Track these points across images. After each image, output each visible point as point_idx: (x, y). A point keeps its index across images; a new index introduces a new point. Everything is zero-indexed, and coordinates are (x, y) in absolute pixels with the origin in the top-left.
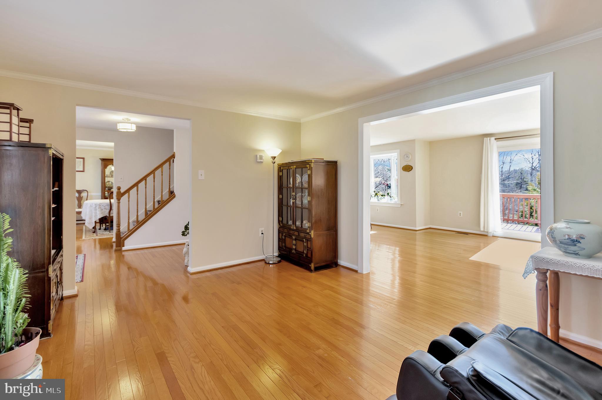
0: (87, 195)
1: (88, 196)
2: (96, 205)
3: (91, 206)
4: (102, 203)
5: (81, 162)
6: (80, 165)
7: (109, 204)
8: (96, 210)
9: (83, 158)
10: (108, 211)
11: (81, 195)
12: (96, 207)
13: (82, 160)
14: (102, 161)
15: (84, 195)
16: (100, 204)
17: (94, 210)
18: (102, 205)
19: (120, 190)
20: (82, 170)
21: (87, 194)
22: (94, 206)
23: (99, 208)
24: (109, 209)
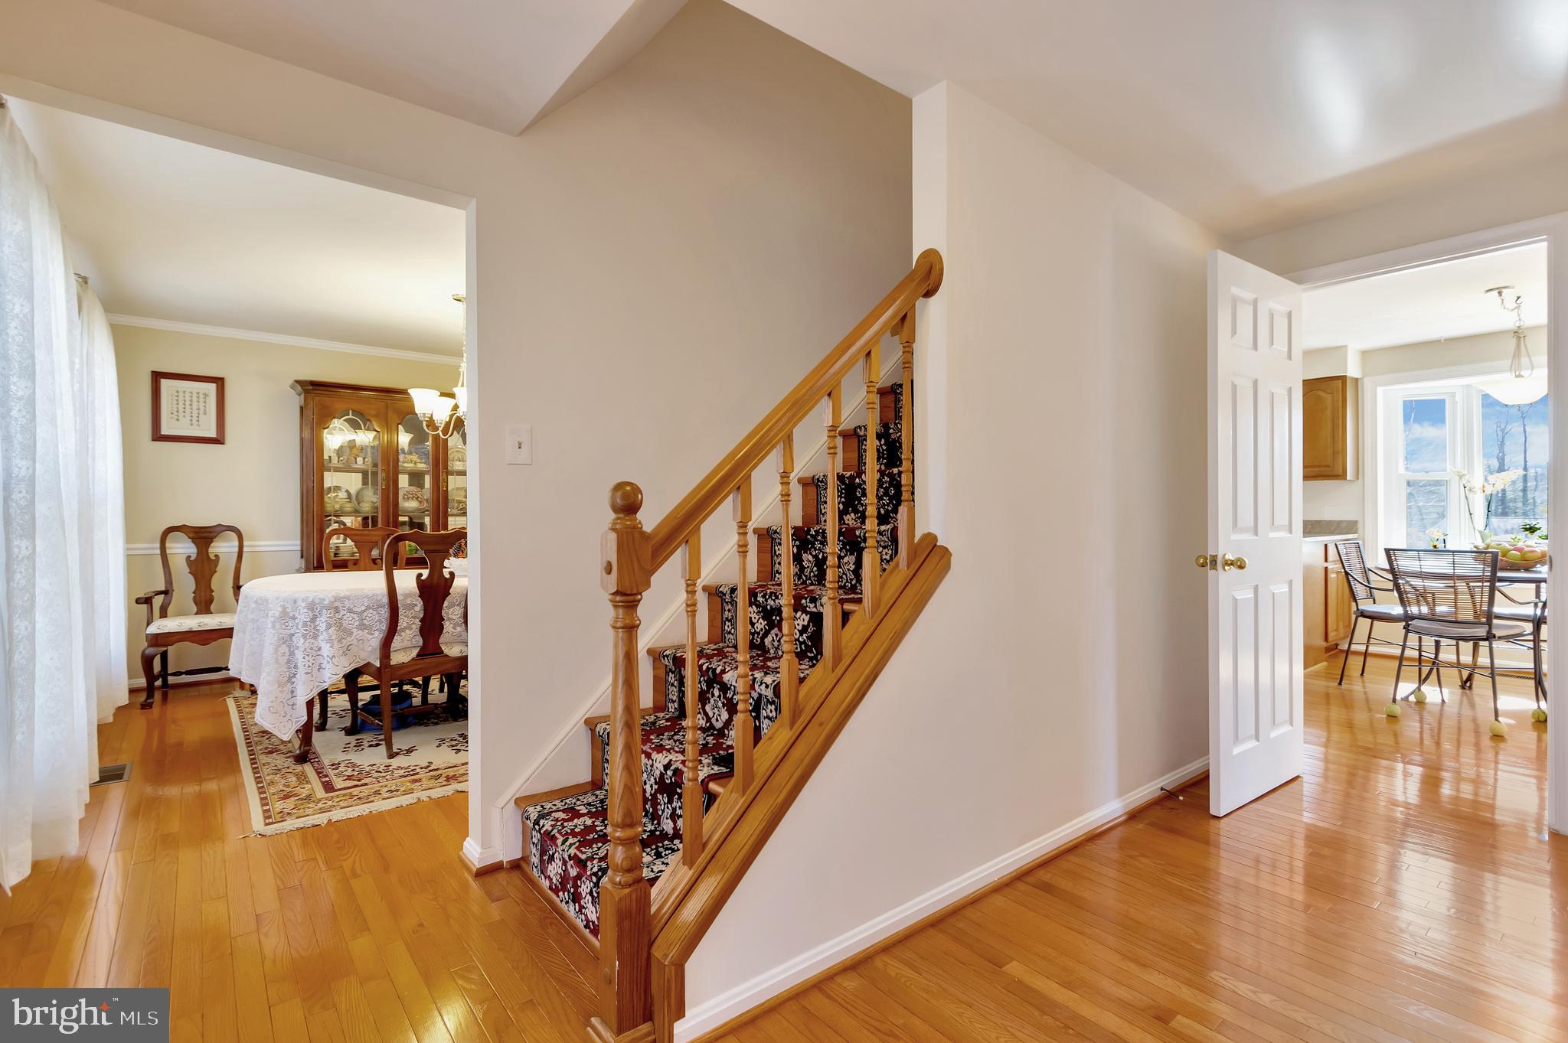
0: (236, 550)
1: (244, 555)
2: (311, 606)
3: (284, 613)
4: (348, 598)
5: (206, 395)
6: (205, 414)
7: (385, 600)
8: (315, 637)
9: (219, 382)
10: (375, 640)
11: (210, 550)
12: (314, 619)
13: (212, 388)
14: (306, 392)
15: (224, 548)
16: (337, 599)
17: (304, 636)
18: (347, 604)
19: (640, 515)
20: (212, 433)
21: (236, 543)
22: (303, 615)
23: (329, 626)
24: (384, 627)
